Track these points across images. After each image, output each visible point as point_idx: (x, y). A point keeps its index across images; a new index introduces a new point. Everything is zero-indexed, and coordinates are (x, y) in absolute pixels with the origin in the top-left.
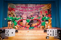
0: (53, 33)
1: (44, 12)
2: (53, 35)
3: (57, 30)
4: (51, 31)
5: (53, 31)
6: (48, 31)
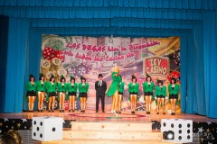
1: (157, 62)
2: (180, 138)
3: (191, 122)
5: (180, 126)
6: (165, 125)
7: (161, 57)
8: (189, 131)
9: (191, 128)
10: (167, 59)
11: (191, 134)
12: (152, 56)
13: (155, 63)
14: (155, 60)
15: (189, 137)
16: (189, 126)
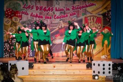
0: (104, 69)
2: (104, 73)
3: (111, 63)
4: (99, 65)
5: (104, 65)
6: (94, 64)
7: (97, 15)
8: (109, 69)
9: (111, 67)
11: (111, 70)
13: (92, 21)
16: (110, 65)
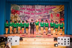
0: (65, 42)
1: (55, 15)
2: (65, 44)
4: (62, 39)
5: (65, 39)
6: (59, 39)
7: (57, 13)
8: (68, 42)
10: (59, 13)
11: (69, 43)
12: (54, 12)
13: (54, 15)
14: (54, 14)
15: (68, 44)
16: (68, 39)
